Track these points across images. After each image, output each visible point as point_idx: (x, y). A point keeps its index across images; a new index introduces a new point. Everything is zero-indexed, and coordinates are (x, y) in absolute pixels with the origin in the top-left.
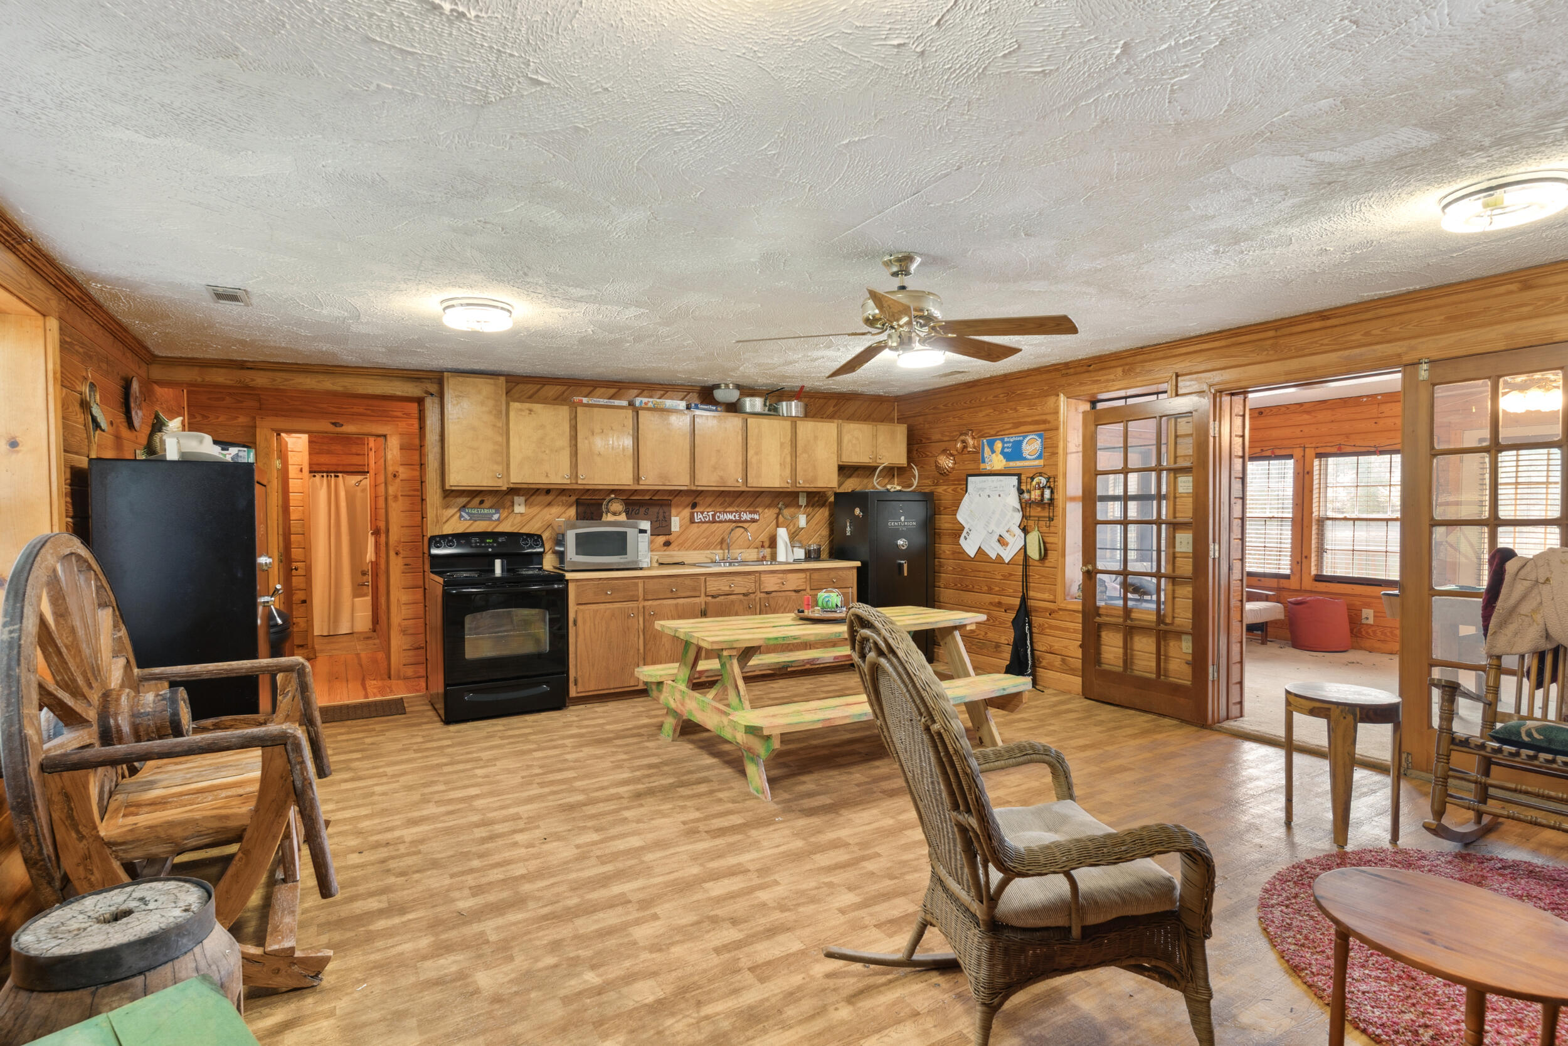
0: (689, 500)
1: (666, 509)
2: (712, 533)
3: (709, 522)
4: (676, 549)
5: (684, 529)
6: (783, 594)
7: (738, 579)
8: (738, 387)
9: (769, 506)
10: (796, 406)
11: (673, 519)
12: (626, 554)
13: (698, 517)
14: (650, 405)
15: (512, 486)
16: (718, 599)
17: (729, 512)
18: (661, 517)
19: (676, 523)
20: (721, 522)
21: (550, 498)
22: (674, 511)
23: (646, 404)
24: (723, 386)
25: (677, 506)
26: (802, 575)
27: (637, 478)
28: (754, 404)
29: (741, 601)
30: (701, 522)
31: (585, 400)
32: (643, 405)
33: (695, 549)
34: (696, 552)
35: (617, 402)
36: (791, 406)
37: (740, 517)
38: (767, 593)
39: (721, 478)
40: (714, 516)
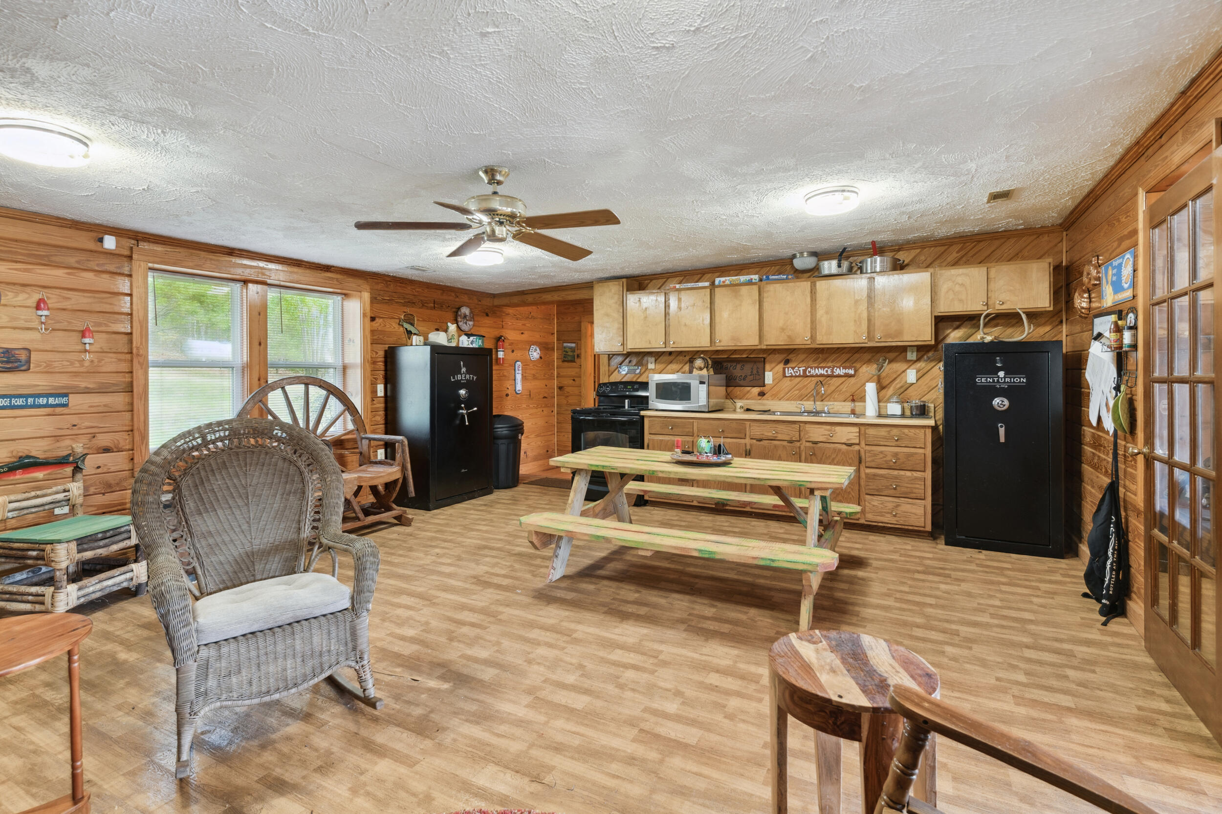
0: (782, 357)
1: (760, 365)
2: (805, 386)
3: (799, 376)
4: (770, 398)
5: (777, 381)
6: (832, 445)
7: (781, 427)
8: (814, 254)
9: (869, 361)
10: (881, 262)
11: (766, 373)
12: (690, 400)
13: (789, 372)
14: (728, 282)
15: (629, 351)
16: (761, 443)
17: (821, 368)
18: (755, 372)
19: (769, 377)
20: (812, 376)
21: (671, 358)
22: (768, 367)
23: (724, 282)
24: (798, 255)
25: (771, 362)
26: (856, 429)
27: (712, 341)
28: (830, 266)
29: (784, 446)
30: (792, 376)
31: (678, 286)
32: (721, 284)
33: (788, 400)
34: (788, 402)
35: (700, 284)
36: (875, 262)
37: (832, 371)
38: (816, 443)
39: (789, 337)
40: (805, 371)
